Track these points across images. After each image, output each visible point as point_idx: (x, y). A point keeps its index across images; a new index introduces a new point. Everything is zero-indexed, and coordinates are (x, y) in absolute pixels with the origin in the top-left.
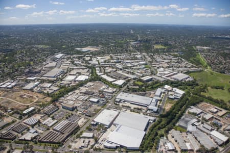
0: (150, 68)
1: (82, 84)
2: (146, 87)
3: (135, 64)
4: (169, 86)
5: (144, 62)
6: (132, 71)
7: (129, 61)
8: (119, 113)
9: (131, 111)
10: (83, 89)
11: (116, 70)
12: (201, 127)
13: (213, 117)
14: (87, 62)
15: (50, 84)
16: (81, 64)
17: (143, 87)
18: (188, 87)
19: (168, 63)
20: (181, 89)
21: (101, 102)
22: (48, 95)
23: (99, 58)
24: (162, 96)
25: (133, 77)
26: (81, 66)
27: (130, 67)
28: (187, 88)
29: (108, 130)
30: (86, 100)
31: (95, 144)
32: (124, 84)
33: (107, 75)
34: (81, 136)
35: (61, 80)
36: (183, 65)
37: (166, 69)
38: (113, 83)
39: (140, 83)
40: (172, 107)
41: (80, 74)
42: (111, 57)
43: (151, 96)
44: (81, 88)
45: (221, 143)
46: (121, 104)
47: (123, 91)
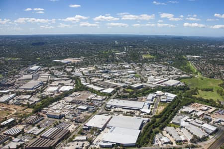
0: (140, 76)
1: (66, 94)
2: (137, 94)
3: (124, 74)
4: (161, 92)
5: (133, 72)
6: (120, 80)
7: (116, 71)
8: (112, 117)
9: (124, 115)
10: (69, 99)
11: (103, 80)
12: (193, 122)
13: (203, 114)
14: (69, 73)
15: (29, 96)
16: (63, 75)
17: (134, 94)
18: (180, 92)
19: (158, 71)
20: (172, 93)
21: (91, 110)
22: (29, 106)
23: (82, 69)
24: (154, 100)
25: (122, 85)
26: (63, 77)
27: (118, 76)
28: (178, 92)
29: (102, 132)
30: (74, 108)
31: (89, 146)
32: (114, 92)
33: (94, 85)
34: (74, 140)
35: (42, 92)
36: (174, 72)
37: (157, 77)
38: (101, 92)
39: (130, 90)
40: (165, 108)
41: (63, 85)
42: (96, 67)
43: (143, 100)
44: (66, 98)
45: (211, 132)
46: (112, 110)
47: (114, 98)
